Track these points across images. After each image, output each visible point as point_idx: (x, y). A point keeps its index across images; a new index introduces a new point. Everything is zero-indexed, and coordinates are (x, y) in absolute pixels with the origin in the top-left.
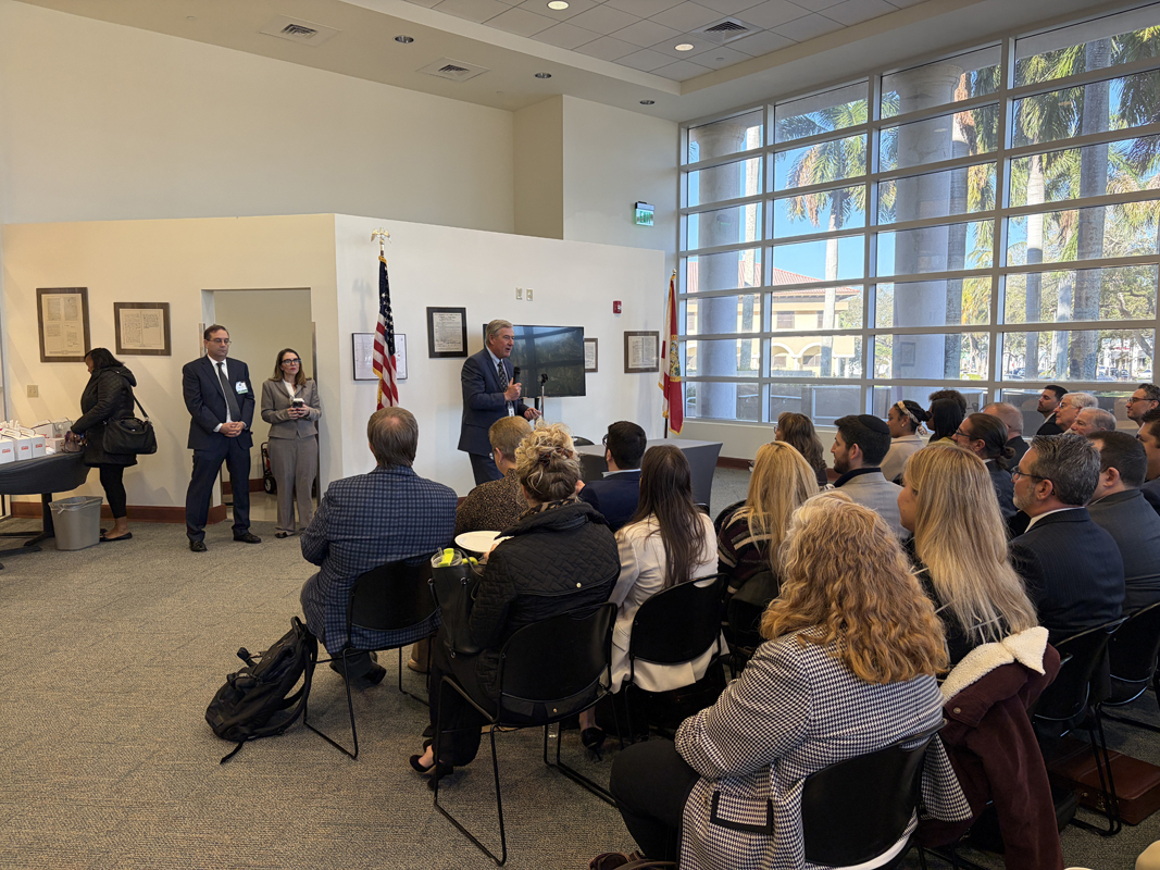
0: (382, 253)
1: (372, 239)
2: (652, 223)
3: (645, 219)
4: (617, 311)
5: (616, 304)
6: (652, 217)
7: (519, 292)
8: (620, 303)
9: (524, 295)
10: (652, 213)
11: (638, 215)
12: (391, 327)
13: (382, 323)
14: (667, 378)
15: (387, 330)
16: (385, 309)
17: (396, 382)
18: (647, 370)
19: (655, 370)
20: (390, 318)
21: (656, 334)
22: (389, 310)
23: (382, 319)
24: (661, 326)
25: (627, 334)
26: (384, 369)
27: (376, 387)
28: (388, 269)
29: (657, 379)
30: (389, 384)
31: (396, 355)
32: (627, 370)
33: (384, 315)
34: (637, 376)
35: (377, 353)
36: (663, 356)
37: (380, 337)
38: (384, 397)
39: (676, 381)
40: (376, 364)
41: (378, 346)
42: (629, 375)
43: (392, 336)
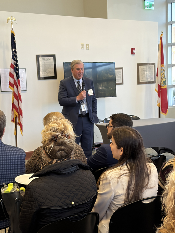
0: (12, 28)
1: (7, 22)
2: (153, 8)
3: (149, 6)
4: (133, 53)
5: (133, 50)
6: (153, 5)
7: (82, 45)
8: (134, 49)
9: (85, 47)
10: (153, 3)
11: (146, 4)
12: (17, 65)
13: (13, 64)
14: (159, 87)
15: (15, 67)
16: (14, 57)
17: (20, 92)
18: (149, 83)
19: (153, 82)
20: (17, 61)
21: (154, 64)
22: (16, 57)
23: (13, 62)
24: (156, 60)
25: (139, 65)
26: (14, 86)
27: (11, 95)
28: (15, 37)
29: (154, 87)
30: (17, 94)
31: (20, 79)
32: (139, 83)
33: (14, 59)
34: (144, 86)
35: (11, 79)
36: (157, 76)
37: (12, 71)
38: (15, 100)
39: (164, 88)
40: (11, 84)
41: (11, 75)
42: (140, 85)
43: (18, 70)
